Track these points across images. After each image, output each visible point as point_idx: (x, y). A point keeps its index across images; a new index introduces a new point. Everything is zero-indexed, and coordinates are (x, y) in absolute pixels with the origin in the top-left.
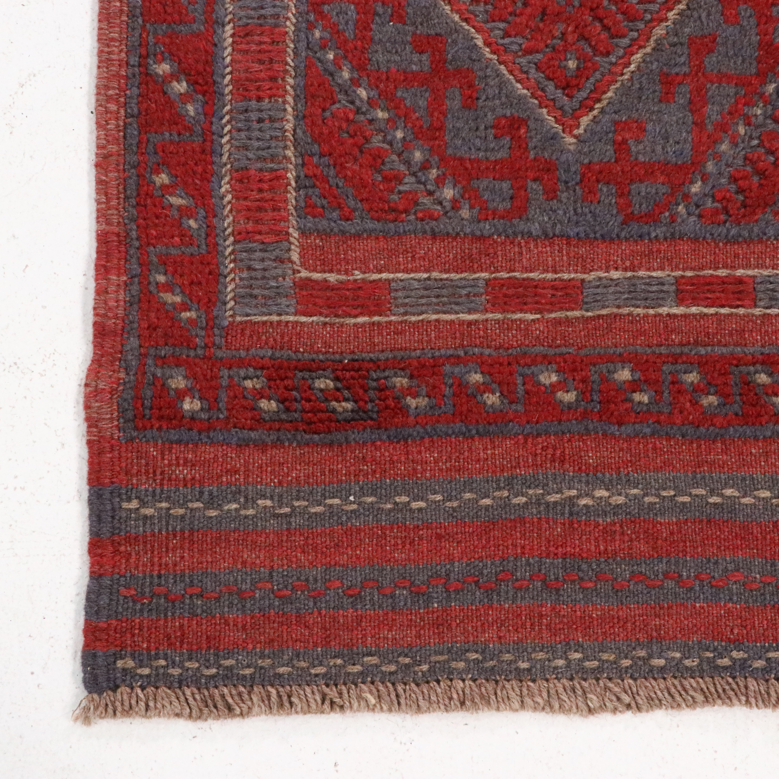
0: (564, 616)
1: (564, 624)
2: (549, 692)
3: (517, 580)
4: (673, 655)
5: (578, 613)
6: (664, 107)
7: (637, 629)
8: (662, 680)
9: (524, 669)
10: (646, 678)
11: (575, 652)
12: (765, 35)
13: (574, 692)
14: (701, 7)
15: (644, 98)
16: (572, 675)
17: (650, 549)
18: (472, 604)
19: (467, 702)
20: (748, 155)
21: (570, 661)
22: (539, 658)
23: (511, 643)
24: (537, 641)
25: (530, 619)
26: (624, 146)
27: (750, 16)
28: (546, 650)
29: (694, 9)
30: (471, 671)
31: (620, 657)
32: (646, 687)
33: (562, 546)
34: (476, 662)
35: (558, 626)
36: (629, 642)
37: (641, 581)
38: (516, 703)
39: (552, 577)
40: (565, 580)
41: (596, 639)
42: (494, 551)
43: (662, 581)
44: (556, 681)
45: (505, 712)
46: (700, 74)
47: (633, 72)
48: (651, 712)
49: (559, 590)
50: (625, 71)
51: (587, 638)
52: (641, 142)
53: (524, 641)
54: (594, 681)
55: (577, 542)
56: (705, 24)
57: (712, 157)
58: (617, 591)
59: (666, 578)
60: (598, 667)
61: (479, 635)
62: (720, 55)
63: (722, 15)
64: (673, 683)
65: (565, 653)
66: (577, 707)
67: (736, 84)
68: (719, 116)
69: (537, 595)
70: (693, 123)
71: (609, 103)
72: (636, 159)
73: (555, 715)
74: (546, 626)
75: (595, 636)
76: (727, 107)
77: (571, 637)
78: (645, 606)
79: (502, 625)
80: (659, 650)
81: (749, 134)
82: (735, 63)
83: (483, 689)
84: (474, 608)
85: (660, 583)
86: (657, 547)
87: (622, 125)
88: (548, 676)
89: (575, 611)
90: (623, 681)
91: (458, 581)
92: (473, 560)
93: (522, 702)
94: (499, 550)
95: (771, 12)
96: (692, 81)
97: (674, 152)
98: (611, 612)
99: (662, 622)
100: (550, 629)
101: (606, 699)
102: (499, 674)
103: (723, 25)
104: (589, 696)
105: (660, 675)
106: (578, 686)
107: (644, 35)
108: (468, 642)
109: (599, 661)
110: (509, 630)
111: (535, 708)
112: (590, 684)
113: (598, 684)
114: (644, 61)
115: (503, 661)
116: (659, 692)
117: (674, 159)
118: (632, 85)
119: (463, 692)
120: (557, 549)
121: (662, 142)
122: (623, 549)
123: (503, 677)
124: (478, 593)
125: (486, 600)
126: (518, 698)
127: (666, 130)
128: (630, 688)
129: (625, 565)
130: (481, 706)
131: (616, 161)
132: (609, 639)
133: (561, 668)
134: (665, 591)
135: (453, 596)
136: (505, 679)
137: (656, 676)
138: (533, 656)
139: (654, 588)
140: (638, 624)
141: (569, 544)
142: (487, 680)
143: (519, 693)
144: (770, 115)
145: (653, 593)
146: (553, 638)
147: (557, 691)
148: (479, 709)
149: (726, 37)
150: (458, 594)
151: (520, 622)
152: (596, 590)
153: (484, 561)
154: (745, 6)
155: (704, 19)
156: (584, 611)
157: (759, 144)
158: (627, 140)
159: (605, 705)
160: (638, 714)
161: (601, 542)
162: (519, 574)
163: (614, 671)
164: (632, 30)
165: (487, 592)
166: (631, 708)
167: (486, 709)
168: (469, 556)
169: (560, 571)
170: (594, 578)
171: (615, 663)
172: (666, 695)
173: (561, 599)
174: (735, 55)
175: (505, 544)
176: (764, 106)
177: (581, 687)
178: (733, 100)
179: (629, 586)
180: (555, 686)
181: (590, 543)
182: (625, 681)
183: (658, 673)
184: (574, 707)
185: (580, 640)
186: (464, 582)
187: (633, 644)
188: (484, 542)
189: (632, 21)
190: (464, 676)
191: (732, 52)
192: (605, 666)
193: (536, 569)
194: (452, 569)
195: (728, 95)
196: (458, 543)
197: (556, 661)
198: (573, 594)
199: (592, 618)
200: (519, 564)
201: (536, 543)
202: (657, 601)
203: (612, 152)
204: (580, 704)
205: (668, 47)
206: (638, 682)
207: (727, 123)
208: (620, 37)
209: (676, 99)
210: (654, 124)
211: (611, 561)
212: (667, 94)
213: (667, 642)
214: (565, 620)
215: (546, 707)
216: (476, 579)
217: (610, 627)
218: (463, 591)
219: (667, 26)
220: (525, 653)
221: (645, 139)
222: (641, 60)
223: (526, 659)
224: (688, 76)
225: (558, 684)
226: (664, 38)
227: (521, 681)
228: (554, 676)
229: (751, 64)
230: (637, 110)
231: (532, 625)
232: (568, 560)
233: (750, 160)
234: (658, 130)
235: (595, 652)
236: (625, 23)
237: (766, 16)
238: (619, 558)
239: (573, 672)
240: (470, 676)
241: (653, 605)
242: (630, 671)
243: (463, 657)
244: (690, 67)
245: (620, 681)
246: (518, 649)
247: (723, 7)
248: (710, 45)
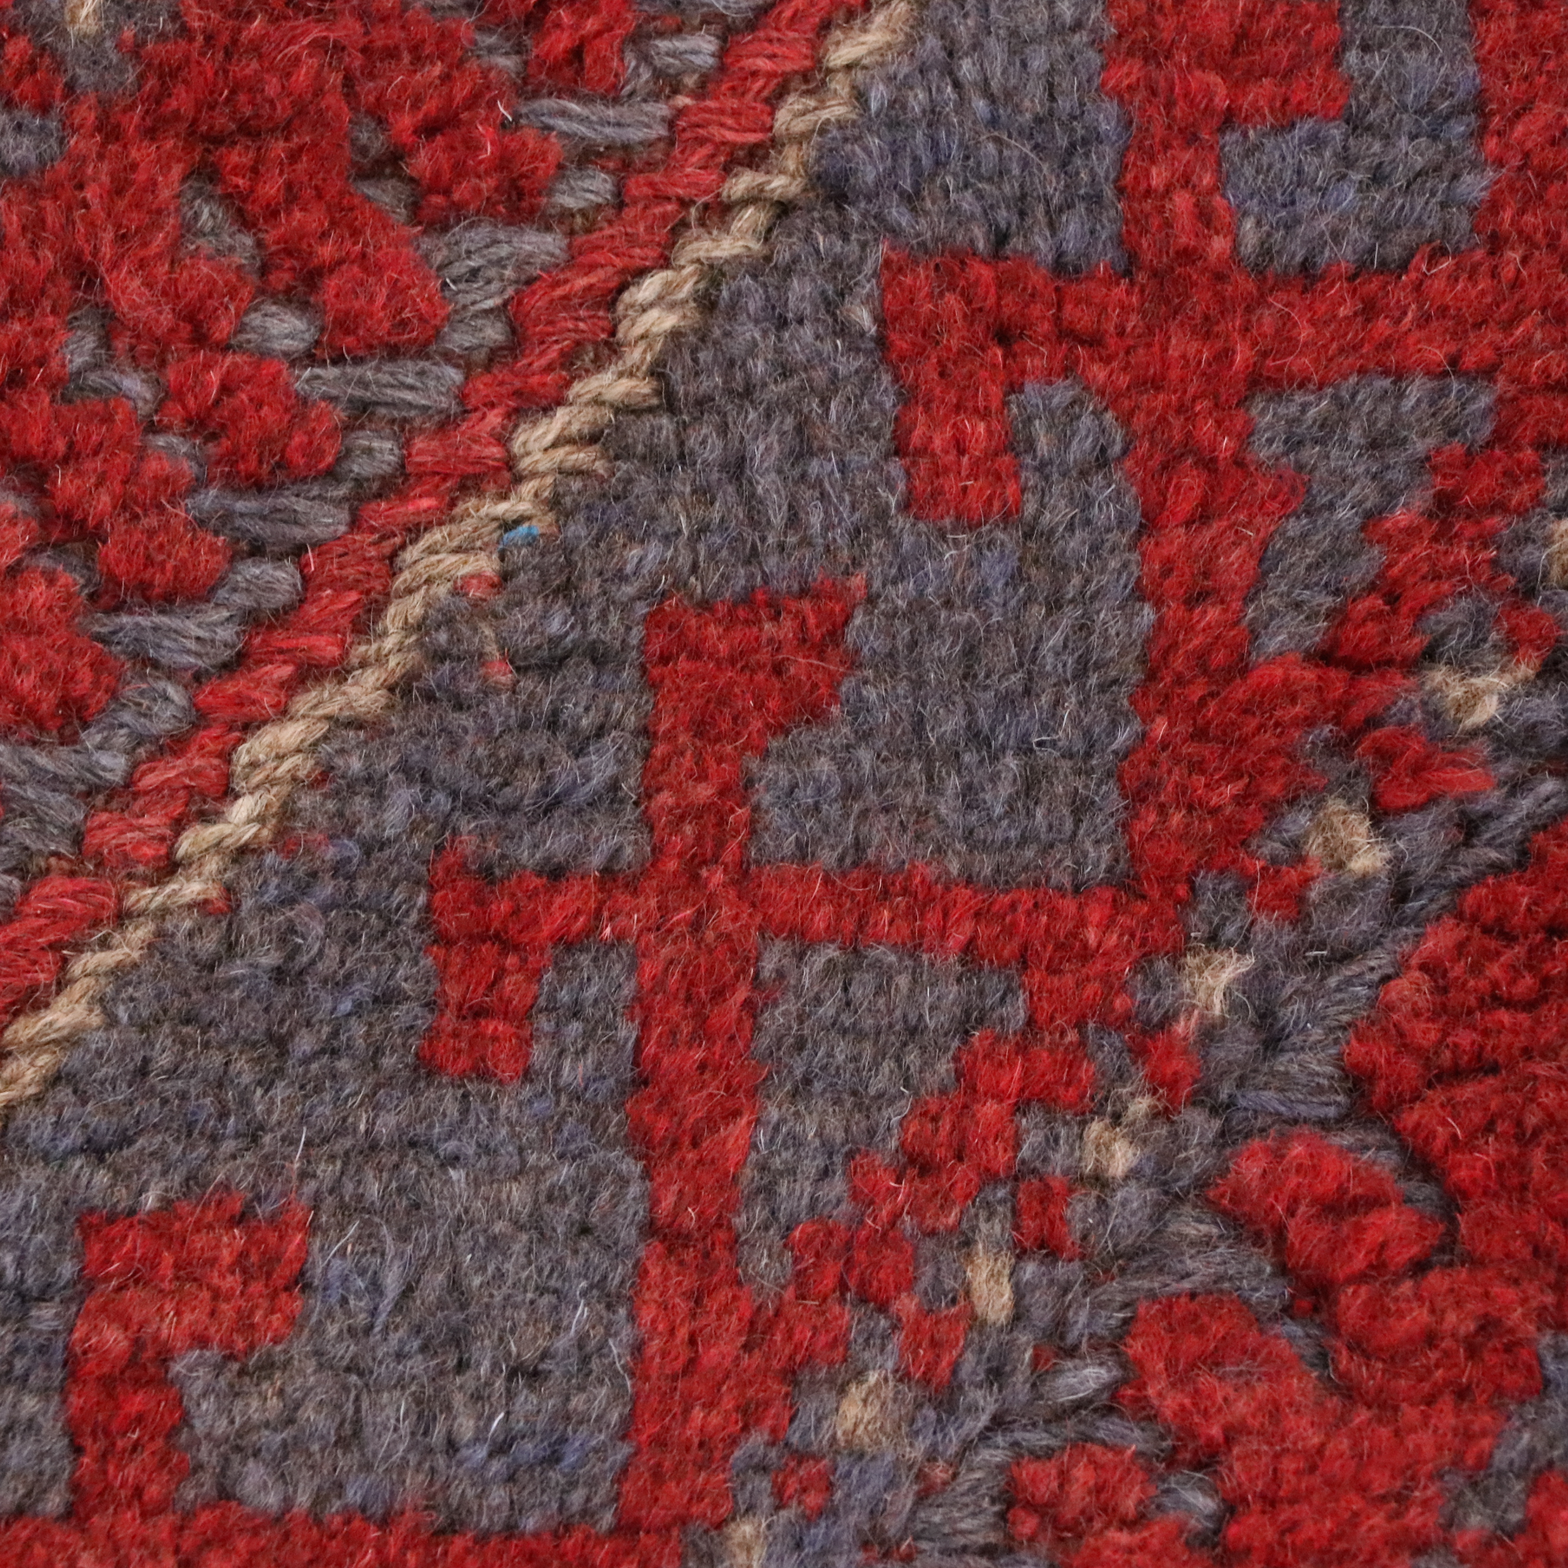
6: (451, 1108)
12: (1195, 598)
14: (748, 392)
15: (304, 1043)
20: (1029, 1470)
26: (138, 1402)
27: (1102, 460)
29: (703, 403)
46: (716, 877)
47: (243, 851)
50: (185, 845)
52: (267, 1367)
56: (778, 519)
57: (763, 1484)
62: (865, 736)
63: (899, 449)
67: (969, 948)
68: (838, 1186)
70: (650, 1229)
71: (55, 1079)
72: (225, 1494)
76: (892, 1116)
81: (1041, 1314)
82: (969, 797)
87: (135, 1242)
95: (1246, 435)
96: (660, 926)
97: (501, 1448)
103: (900, 523)
107: (340, 585)
114: (324, 775)
117: (498, 1495)
118: (230, 948)
121: (417, 1365)
127: (455, 1284)
131: (74, 1515)
144: (1201, 1183)
149: (918, 605)
154: (1062, 393)
155: (767, 484)
157: (1113, 1389)
158: (165, 1356)
164: (257, 550)
174: (976, 737)
176: (1161, 1114)
178: (944, 1067)
189: (258, 486)
191: (952, 723)
195: (913, 1031)
203: (59, 1445)
205: (503, 676)
207: (888, 1236)
208: (166, 601)
209: (539, 1054)
210: (367, 1235)
212: (479, 1013)
219: (507, 525)
221: (300, 1347)
222: (303, 765)
224: (633, 887)
226: (479, 611)
229: (1081, 807)
230: (253, 1135)
233: (1044, 1510)
234: (392, 1282)
236: (209, 498)
237: (1208, 464)
244: (648, 822)
247: (908, 397)
248: (799, 665)
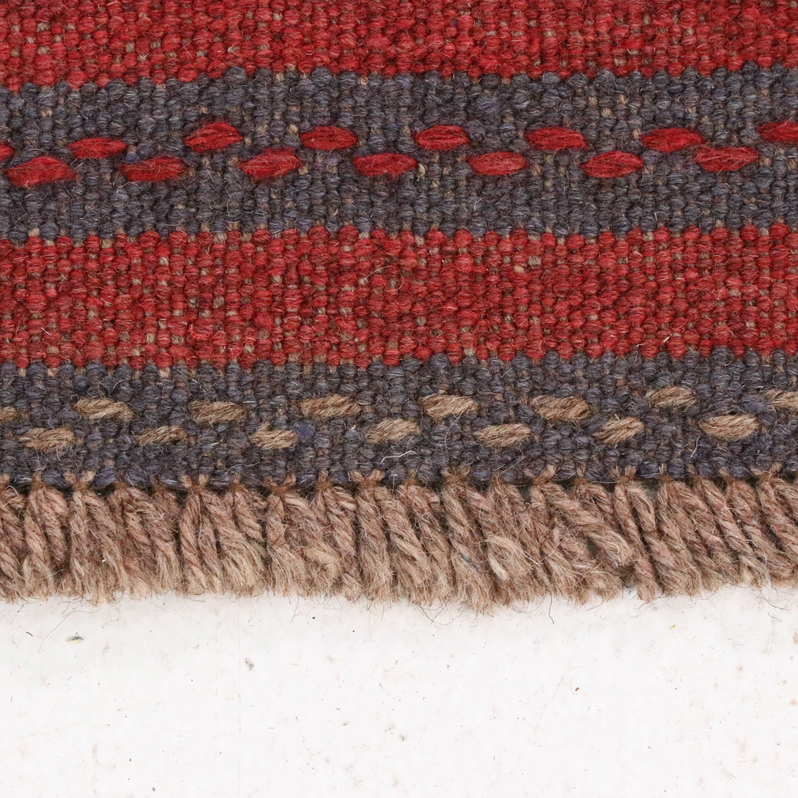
0: (416, 270)
1: (416, 299)
2: (356, 526)
3: (255, 150)
4: (783, 401)
5: (465, 261)
7: (666, 315)
8: (745, 486)
9: (275, 453)
10: (688, 481)
11: (449, 392)
13: (445, 528)
16: (438, 472)
17: (717, 37)
18: (99, 232)
19: (76, 565)
21: (433, 424)
22: (329, 412)
23: (234, 365)
24: (320, 358)
25: (300, 283)
28: (350, 388)
30: (95, 461)
31: (601, 407)
32: (689, 510)
33: (412, 31)
34: (112, 429)
35: (394, 306)
36: (635, 360)
37: (683, 152)
38: (246, 565)
39: (378, 140)
40: (420, 148)
41: (525, 349)
42: (179, 49)
43: (755, 149)
44: (382, 492)
45: (209, 597)
48: (704, 593)
49: (400, 183)
51: (492, 346)
53: (279, 357)
54: (513, 491)
55: (466, 16)
58: (600, 186)
59: (771, 140)
60: (528, 445)
61: (125, 337)
64: (780, 495)
65: (418, 394)
66: (454, 580)
69: (325, 201)
73: (378, 606)
74: (355, 305)
75: (522, 340)
77: (439, 342)
78: (691, 236)
79: (202, 303)
80: (738, 386)
83: (134, 521)
84: (107, 245)
85: (746, 158)
86: (742, 33)
88: (357, 475)
89: (456, 255)
90: (610, 488)
91: (53, 152)
92: (104, 80)
93: (267, 561)
94: (195, 47)
98: (578, 259)
99: (751, 289)
100: (368, 317)
101: (552, 552)
102: (189, 471)
104: (494, 540)
105: (739, 470)
106: (457, 508)
108: (87, 361)
109: (529, 424)
110: (226, 322)
111: (311, 582)
112: (498, 500)
113: (528, 500)
115: (203, 426)
116: (732, 529)
119: (65, 529)
120: (395, 40)
122: (625, 42)
123: (203, 479)
124: (121, 194)
125: (149, 219)
126: (254, 549)
128: (635, 514)
129: (630, 97)
130: (124, 577)
132: (567, 351)
133: (402, 448)
134: (765, 185)
135: (34, 205)
136: (209, 486)
137: (723, 472)
138: (306, 406)
139: (727, 176)
140: (667, 297)
141: (436, 24)
142: (149, 490)
143: (256, 534)
145: (722, 189)
146: (377, 345)
147: (385, 525)
148: (116, 586)
150: (54, 196)
151: (263, 293)
152: (527, 182)
153: (145, 82)
156: (487, 254)
159: (548, 571)
160: (660, 600)
161: (547, 17)
162: (261, 130)
163: (583, 456)
165: (152, 190)
166: (638, 581)
167: (142, 586)
168: (92, 70)
169: (406, 119)
170: (522, 144)
171: (585, 429)
172: (757, 536)
173: (408, 213)
175: (218, 25)
177: (469, 511)
179: (639, 169)
180: (380, 509)
181: (510, 19)
182: (619, 491)
183: (729, 462)
184: (443, 579)
185: (470, 352)
186: (74, 158)
187: (650, 366)
188: (144, 16)
190: (69, 477)
192: (551, 442)
193: (323, 110)
194: (31, 110)
196: (53, 19)
197: (385, 424)
198: (450, 196)
199: (513, 278)
200: (263, 94)
201: (322, 22)
202: (734, 217)
204: (462, 567)
206: (663, 493)
211: (580, 81)
213: (766, 357)
214: (419, 286)
215: (348, 580)
216: (115, 145)
217: (572, 309)
218: (68, 188)
220: (280, 399)
223: (282, 418)
225: (389, 503)
227: (264, 492)
228: (378, 475)
231: (304, 303)
232: (434, 81)
235: (518, 392)
238: (607, 73)
239: (444, 461)
240: (90, 476)
241: (722, 235)
242: (636, 456)
243: (68, 413)
245: (599, 490)
246: (255, 383)
